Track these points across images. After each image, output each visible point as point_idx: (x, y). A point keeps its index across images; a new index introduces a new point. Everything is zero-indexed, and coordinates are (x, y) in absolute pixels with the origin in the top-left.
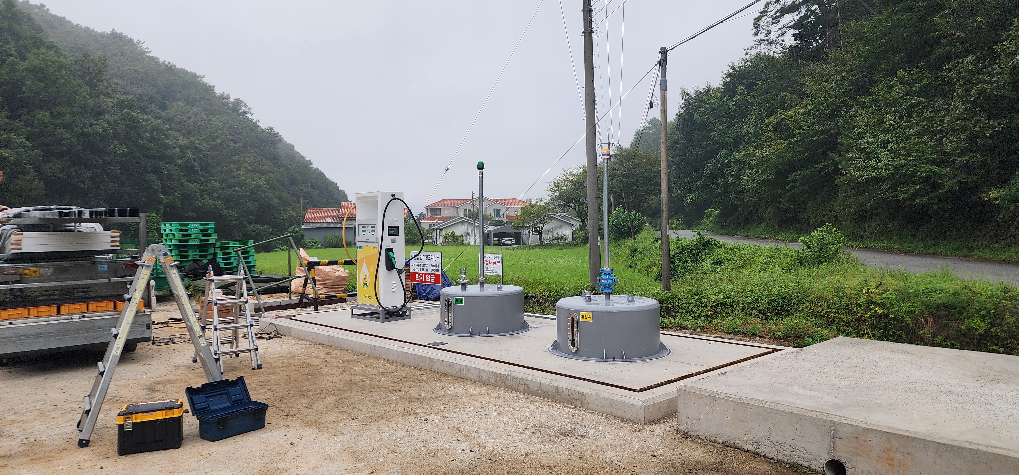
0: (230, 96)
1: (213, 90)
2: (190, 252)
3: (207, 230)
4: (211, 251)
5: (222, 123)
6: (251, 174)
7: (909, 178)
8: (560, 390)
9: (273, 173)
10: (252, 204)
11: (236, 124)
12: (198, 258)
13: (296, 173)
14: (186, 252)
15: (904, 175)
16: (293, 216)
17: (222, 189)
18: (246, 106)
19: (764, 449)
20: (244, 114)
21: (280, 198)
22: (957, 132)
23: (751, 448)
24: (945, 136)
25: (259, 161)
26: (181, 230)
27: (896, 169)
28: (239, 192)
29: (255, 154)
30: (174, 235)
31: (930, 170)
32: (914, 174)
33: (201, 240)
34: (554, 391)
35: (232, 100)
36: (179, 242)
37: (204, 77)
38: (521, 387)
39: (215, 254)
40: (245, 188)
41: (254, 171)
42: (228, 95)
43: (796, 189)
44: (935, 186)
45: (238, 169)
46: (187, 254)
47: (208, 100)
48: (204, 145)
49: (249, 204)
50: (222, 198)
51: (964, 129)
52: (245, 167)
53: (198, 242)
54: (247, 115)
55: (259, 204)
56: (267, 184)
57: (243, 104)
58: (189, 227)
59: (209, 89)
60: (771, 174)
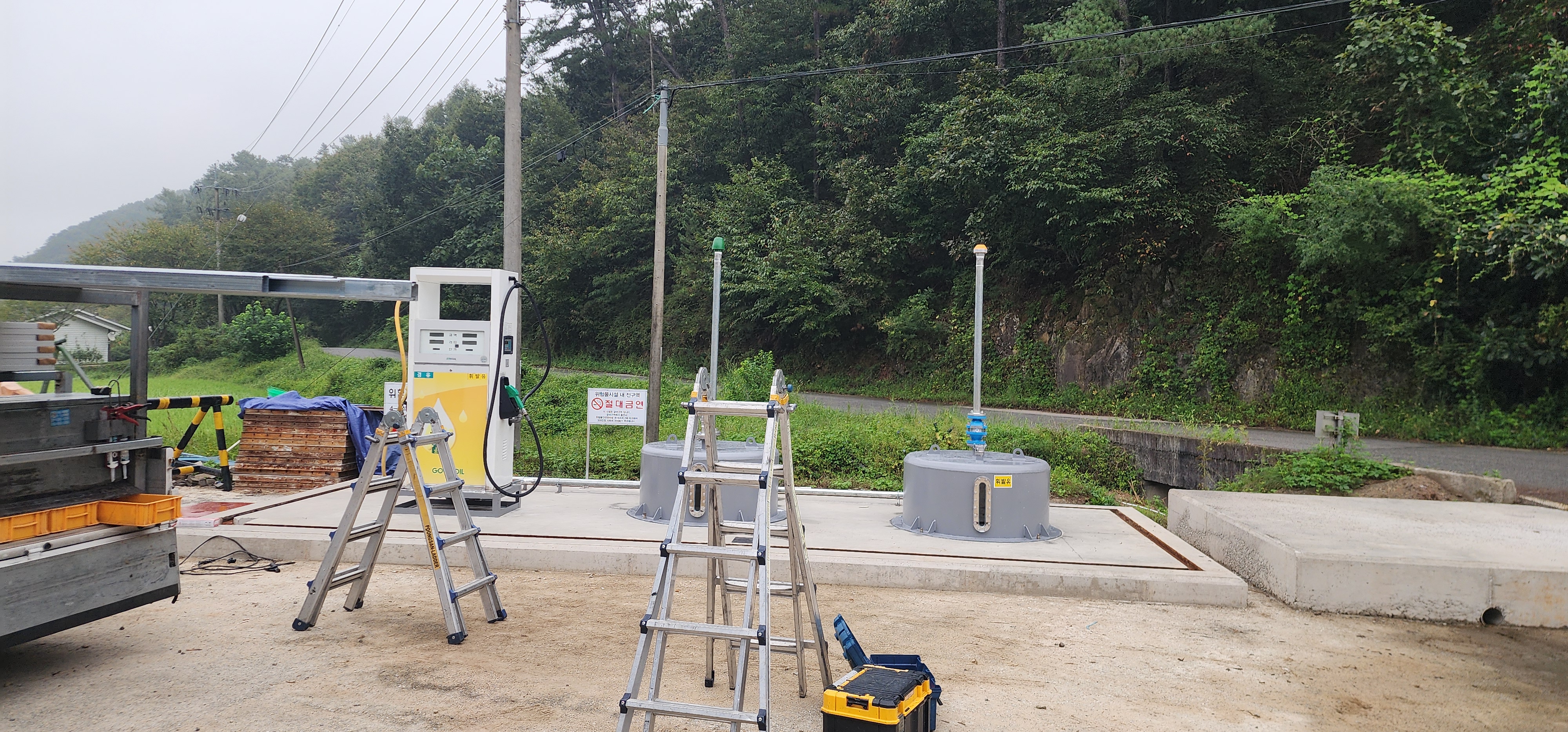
15: (791, 293)
19: (1413, 611)
22: (847, 246)
23: (1397, 613)
24: (830, 249)
27: (782, 284)
43: (601, 298)
44: (826, 309)
51: (858, 244)
60: (563, 273)
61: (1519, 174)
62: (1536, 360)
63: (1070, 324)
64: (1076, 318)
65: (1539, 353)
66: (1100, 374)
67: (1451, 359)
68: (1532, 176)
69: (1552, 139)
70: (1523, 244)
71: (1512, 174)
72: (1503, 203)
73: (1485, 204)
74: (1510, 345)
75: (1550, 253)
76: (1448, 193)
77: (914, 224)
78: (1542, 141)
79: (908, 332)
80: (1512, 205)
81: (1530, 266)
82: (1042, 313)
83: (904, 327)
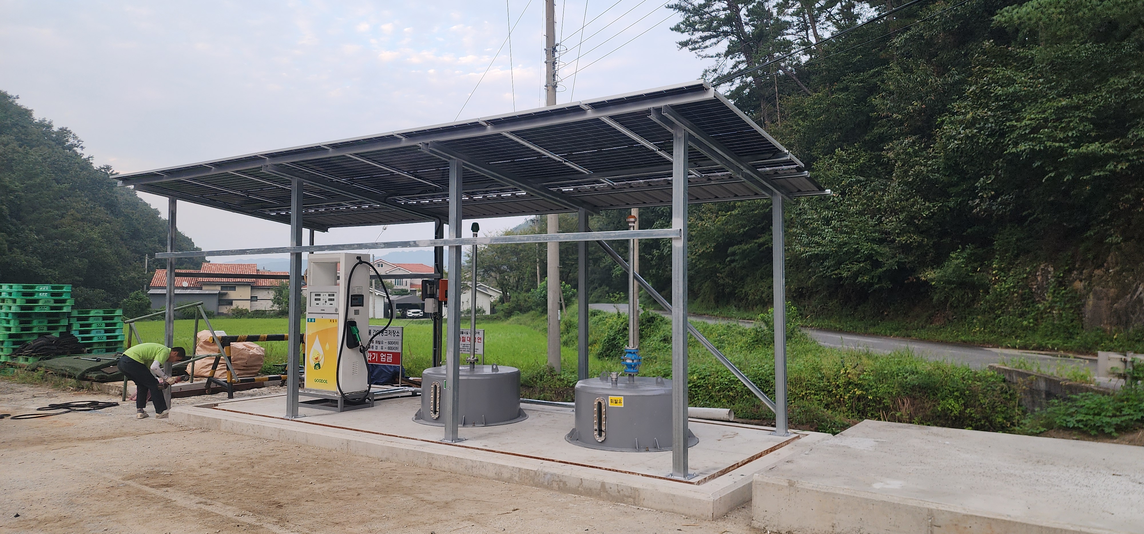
0: (53, 123)
1: (31, 115)
2: (35, 323)
3: (60, 294)
4: (64, 322)
5: (41, 158)
6: (81, 223)
7: (852, 256)
8: (607, 487)
9: (110, 223)
10: (80, 261)
11: (61, 159)
12: (45, 331)
13: (139, 224)
14: (29, 322)
15: (846, 253)
16: (134, 278)
17: (40, 241)
18: (75, 137)
20: (71, 147)
21: (117, 253)
22: (894, 212)
24: (884, 216)
25: (91, 208)
26: (24, 294)
27: (840, 246)
28: (63, 245)
29: (86, 199)
30: (14, 301)
31: (872, 249)
32: (857, 251)
33: (52, 308)
34: (599, 486)
35: (55, 129)
36: (22, 310)
37: (18, 98)
38: (555, 485)
39: (69, 326)
40: (72, 241)
41: (83, 220)
42: (50, 123)
43: (735, 264)
44: (877, 264)
45: (62, 217)
46: (30, 325)
47: (23, 127)
48: (17, 184)
49: (77, 261)
50: (39, 253)
51: (902, 209)
52: (72, 215)
53: (47, 310)
54: (75, 148)
55: (90, 262)
56: (103, 237)
57: (72, 135)
58: (36, 290)
59: (26, 113)
60: (710, 247)
63: (1097, 272)
64: (1102, 266)
66: (1124, 319)
77: (953, 190)
79: (949, 282)
82: (1074, 263)
83: (944, 279)
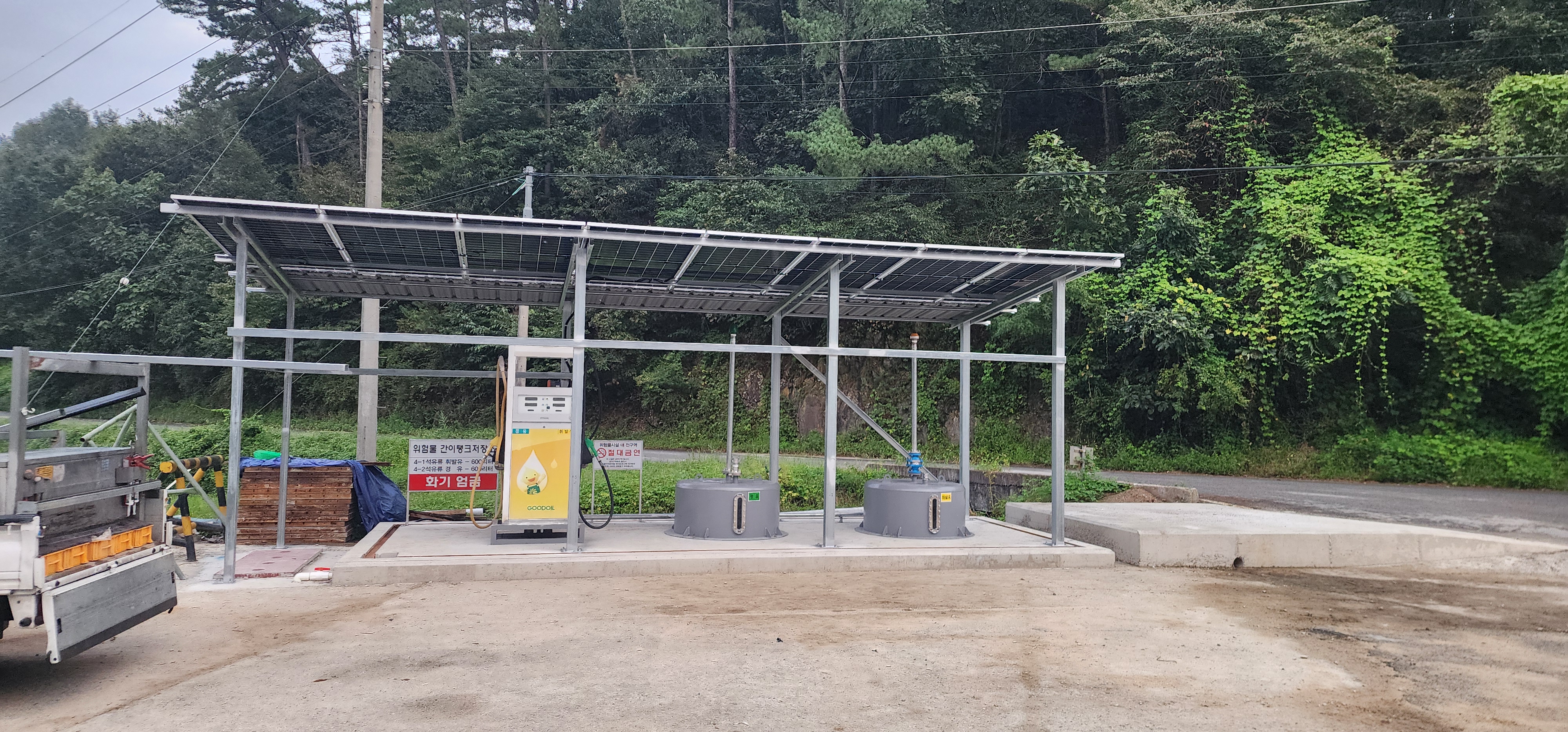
61: (1143, 275)
62: (1156, 408)
63: (808, 381)
65: (1158, 403)
67: (1098, 408)
68: (1150, 277)
69: (1162, 251)
70: (1150, 326)
71: (1138, 275)
72: (1132, 296)
73: (1121, 295)
74: (1140, 397)
75: (1167, 332)
76: (1096, 287)
78: (1155, 253)
79: (664, 386)
80: (1138, 297)
81: (1154, 342)
83: (661, 382)
